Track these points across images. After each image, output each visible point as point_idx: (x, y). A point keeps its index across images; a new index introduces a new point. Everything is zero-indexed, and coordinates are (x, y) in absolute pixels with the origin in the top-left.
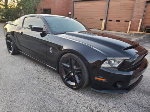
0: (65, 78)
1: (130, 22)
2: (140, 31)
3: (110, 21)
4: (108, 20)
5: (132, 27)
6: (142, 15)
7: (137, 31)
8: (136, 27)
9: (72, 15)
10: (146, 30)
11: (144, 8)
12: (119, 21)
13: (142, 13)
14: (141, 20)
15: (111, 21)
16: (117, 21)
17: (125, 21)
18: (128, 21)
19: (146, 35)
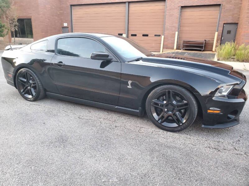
0: (159, 120)
1: (163, 37)
2: (177, 49)
3: (132, 35)
4: (130, 35)
5: (166, 43)
6: (177, 25)
7: (173, 48)
8: (172, 43)
9: (70, 28)
10: (184, 46)
11: (178, 16)
12: (147, 35)
13: (176, 23)
14: (177, 33)
15: (135, 35)
16: (144, 35)
17: (155, 35)
18: (159, 36)
19: (186, 53)
